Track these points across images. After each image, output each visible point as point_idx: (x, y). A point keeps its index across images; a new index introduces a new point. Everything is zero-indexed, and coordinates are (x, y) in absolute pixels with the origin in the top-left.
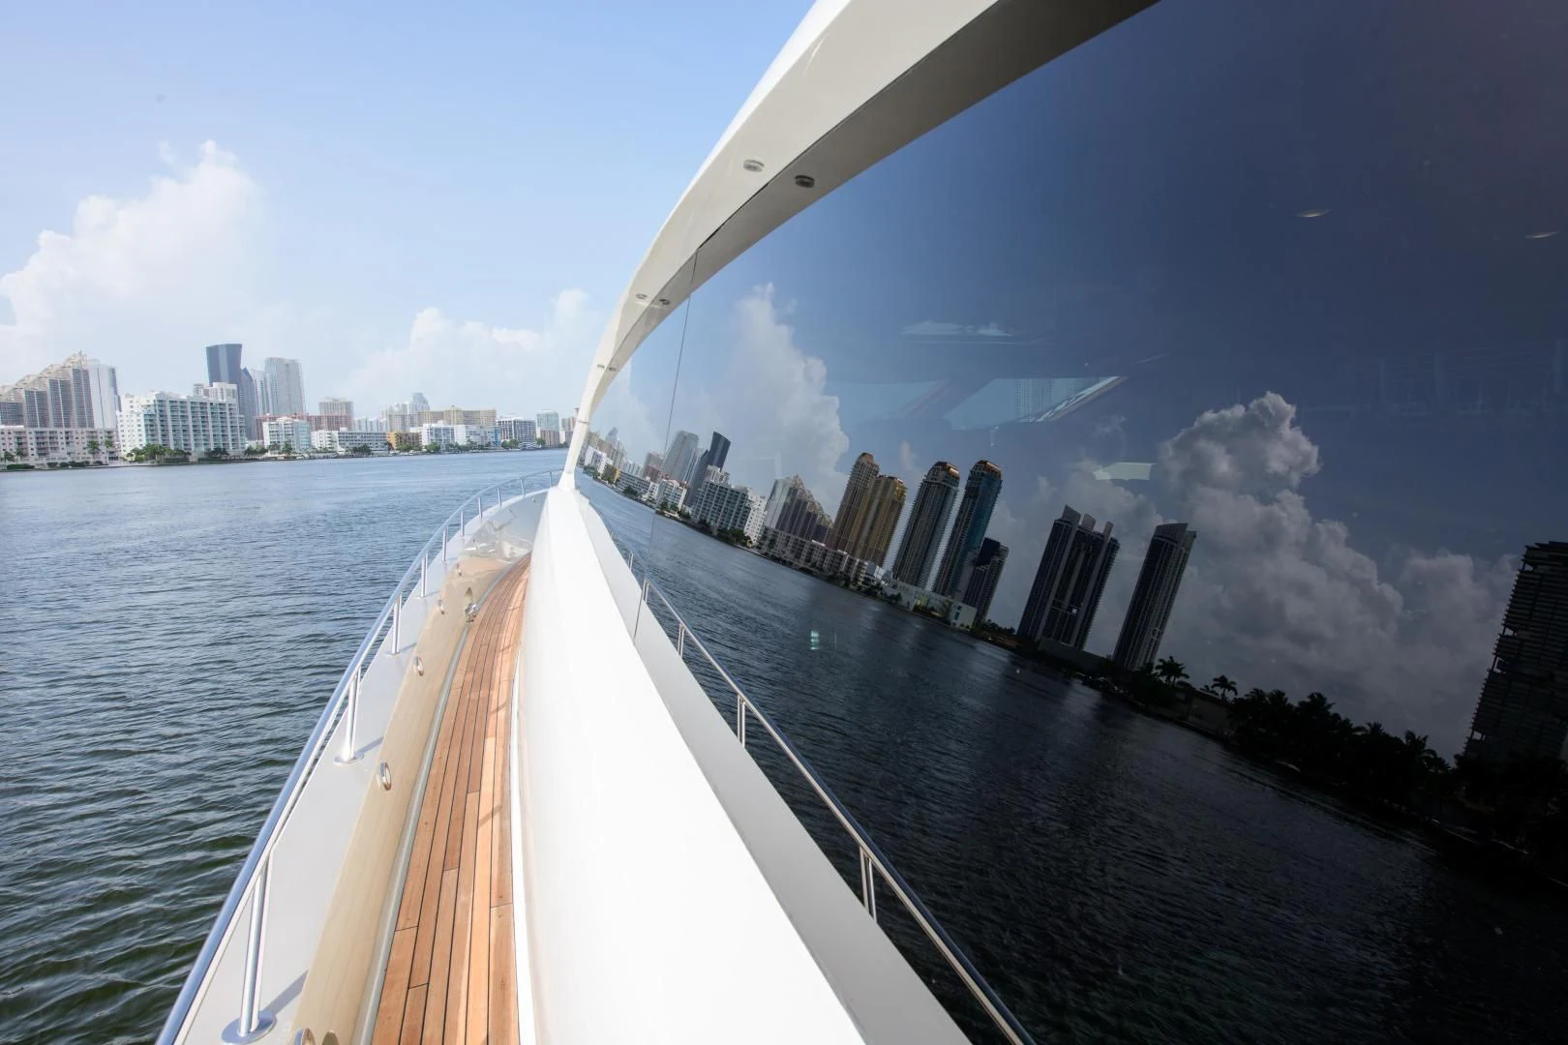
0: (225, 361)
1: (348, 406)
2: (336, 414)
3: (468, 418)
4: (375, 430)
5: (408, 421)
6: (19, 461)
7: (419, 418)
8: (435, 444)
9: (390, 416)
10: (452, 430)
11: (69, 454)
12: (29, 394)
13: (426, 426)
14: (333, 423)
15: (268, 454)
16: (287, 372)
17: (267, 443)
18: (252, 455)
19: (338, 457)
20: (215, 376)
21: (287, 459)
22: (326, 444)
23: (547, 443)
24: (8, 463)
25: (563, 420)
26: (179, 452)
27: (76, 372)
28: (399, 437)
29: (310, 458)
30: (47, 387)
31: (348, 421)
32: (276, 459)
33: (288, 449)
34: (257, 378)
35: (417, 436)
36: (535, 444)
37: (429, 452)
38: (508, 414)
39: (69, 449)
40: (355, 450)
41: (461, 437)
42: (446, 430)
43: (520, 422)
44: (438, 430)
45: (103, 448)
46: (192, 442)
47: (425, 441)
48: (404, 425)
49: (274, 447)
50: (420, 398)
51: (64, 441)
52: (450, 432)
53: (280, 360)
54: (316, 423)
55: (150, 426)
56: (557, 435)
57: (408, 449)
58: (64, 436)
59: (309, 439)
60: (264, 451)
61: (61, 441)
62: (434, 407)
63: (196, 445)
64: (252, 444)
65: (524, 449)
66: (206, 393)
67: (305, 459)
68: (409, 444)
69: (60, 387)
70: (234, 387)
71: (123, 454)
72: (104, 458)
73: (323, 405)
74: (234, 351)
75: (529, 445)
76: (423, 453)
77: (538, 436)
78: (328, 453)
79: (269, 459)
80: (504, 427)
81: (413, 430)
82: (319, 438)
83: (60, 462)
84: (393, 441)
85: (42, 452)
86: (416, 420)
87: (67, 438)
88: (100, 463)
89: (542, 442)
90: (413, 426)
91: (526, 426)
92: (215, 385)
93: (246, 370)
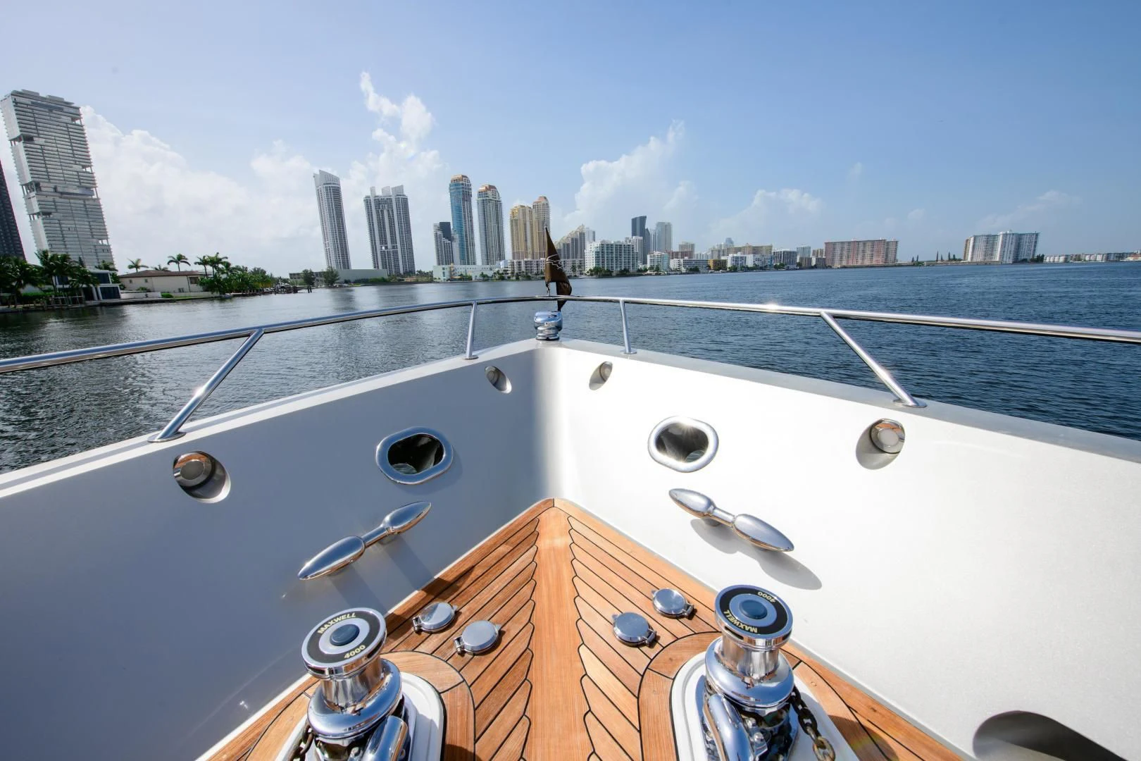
0: (639, 225)
1: (693, 246)
2: (686, 250)
3: (755, 250)
4: (704, 259)
5: (722, 253)
7: (727, 251)
8: (734, 266)
9: (712, 251)
10: (745, 258)
12: (564, 244)
13: (731, 255)
14: (683, 254)
15: (648, 272)
16: (665, 228)
17: (648, 266)
18: (640, 273)
19: (681, 274)
20: (634, 234)
21: (656, 274)
22: (676, 267)
23: (803, 265)
25: (814, 251)
26: (608, 271)
27: (581, 234)
28: (715, 262)
29: (668, 274)
30: (570, 242)
31: (690, 254)
32: (651, 275)
33: (658, 269)
34: (652, 233)
35: (725, 262)
36: (795, 266)
37: (730, 271)
38: (780, 247)
40: (691, 270)
41: (750, 262)
42: (742, 258)
43: (787, 252)
44: (737, 258)
45: (577, 269)
46: (615, 266)
47: (729, 265)
48: (719, 256)
49: (651, 268)
50: (730, 241)
52: (744, 259)
53: (662, 223)
54: (674, 255)
55: (597, 258)
56: (810, 260)
57: (718, 270)
59: (669, 263)
60: (646, 270)
62: (736, 245)
63: (616, 267)
64: (641, 266)
65: (788, 269)
66: (630, 241)
67: (665, 275)
68: (720, 266)
69: (574, 241)
70: (641, 238)
71: (586, 272)
72: (577, 274)
73: (681, 246)
74: (643, 219)
75: (791, 267)
76: (728, 272)
77: (798, 261)
78: (677, 272)
79: (648, 275)
80: (777, 255)
81: (723, 258)
82: (674, 263)
84: (711, 264)
86: (726, 253)
88: (576, 276)
89: (799, 264)
90: (723, 255)
91: (790, 255)
92: (634, 237)
93: (647, 229)
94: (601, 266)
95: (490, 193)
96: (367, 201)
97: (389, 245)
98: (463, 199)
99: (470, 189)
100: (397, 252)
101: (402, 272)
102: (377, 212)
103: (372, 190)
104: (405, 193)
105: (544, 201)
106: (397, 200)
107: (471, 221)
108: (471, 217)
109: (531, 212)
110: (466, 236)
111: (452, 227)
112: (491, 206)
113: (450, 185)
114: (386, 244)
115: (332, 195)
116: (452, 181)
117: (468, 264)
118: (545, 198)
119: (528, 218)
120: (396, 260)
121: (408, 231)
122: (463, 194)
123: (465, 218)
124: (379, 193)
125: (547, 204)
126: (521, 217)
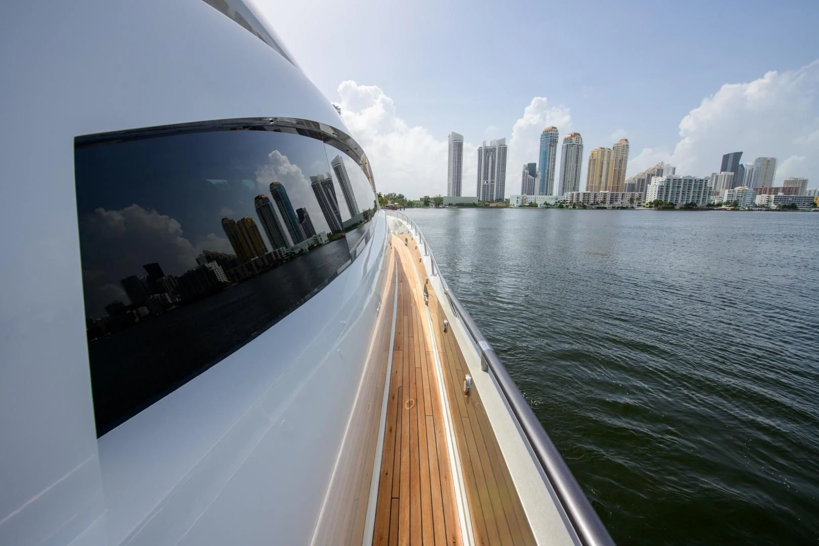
0: (732, 162)
6: (602, 206)
11: (622, 203)
15: (723, 207)
16: (768, 164)
17: (725, 200)
18: (710, 207)
19: (769, 210)
21: (733, 209)
22: (764, 202)
24: (597, 206)
26: (671, 204)
32: (725, 209)
33: (736, 204)
34: (747, 169)
39: (622, 201)
45: (635, 201)
46: (680, 199)
49: (727, 203)
51: (621, 197)
53: (764, 159)
55: (660, 191)
58: (621, 195)
61: (620, 197)
63: (682, 201)
64: (715, 201)
67: (744, 210)
71: (645, 204)
74: (738, 155)
82: (760, 199)
83: (616, 206)
84: (818, 202)
85: (611, 202)
87: (622, 196)
92: (722, 173)
93: (742, 165)
94: (663, 200)
95: (574, 139)
96: (480, 151)
97: (489, 180)
98: (550, 145)
99: (558, 137)
100: (493, 185)
101: (494, 199)
102: (485, 157)
103: (484, 143)
104: (506, 144)
105: (625, 143)
106: (500, 149)
107: (554, 162)
108: (554, 159)
109: (609, 152)
110: (548, 173)
111: (537, 166)
112: (573, 149)
113: (542, 136)
114: (487, 179)
115: (457, 147)
116: (543, 133)
117: (546, 195)
118: (626, 140)
119: (606, 158)
120: (492, 191)
121: (504, 171)
122: (551, 141)
123: (549, 159)
124: (488, 145)
125: (627, 145)
126: (599, 158)
